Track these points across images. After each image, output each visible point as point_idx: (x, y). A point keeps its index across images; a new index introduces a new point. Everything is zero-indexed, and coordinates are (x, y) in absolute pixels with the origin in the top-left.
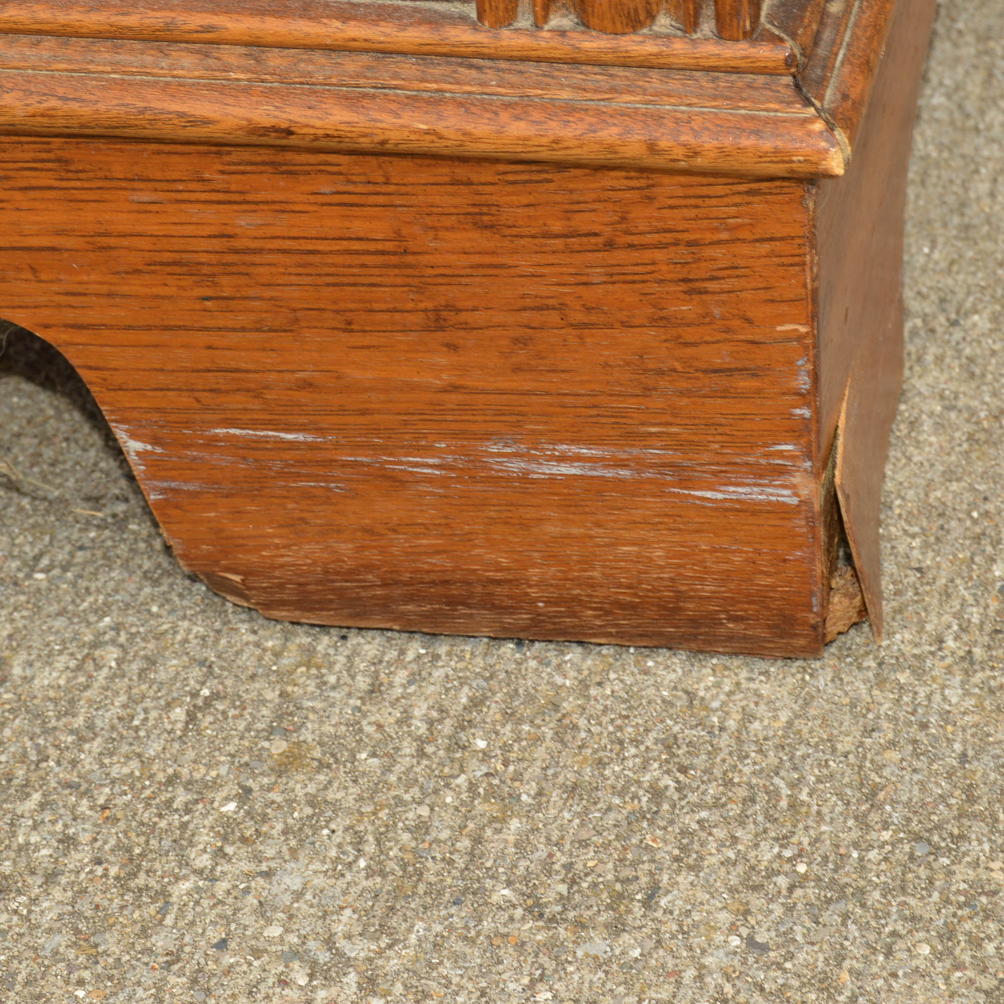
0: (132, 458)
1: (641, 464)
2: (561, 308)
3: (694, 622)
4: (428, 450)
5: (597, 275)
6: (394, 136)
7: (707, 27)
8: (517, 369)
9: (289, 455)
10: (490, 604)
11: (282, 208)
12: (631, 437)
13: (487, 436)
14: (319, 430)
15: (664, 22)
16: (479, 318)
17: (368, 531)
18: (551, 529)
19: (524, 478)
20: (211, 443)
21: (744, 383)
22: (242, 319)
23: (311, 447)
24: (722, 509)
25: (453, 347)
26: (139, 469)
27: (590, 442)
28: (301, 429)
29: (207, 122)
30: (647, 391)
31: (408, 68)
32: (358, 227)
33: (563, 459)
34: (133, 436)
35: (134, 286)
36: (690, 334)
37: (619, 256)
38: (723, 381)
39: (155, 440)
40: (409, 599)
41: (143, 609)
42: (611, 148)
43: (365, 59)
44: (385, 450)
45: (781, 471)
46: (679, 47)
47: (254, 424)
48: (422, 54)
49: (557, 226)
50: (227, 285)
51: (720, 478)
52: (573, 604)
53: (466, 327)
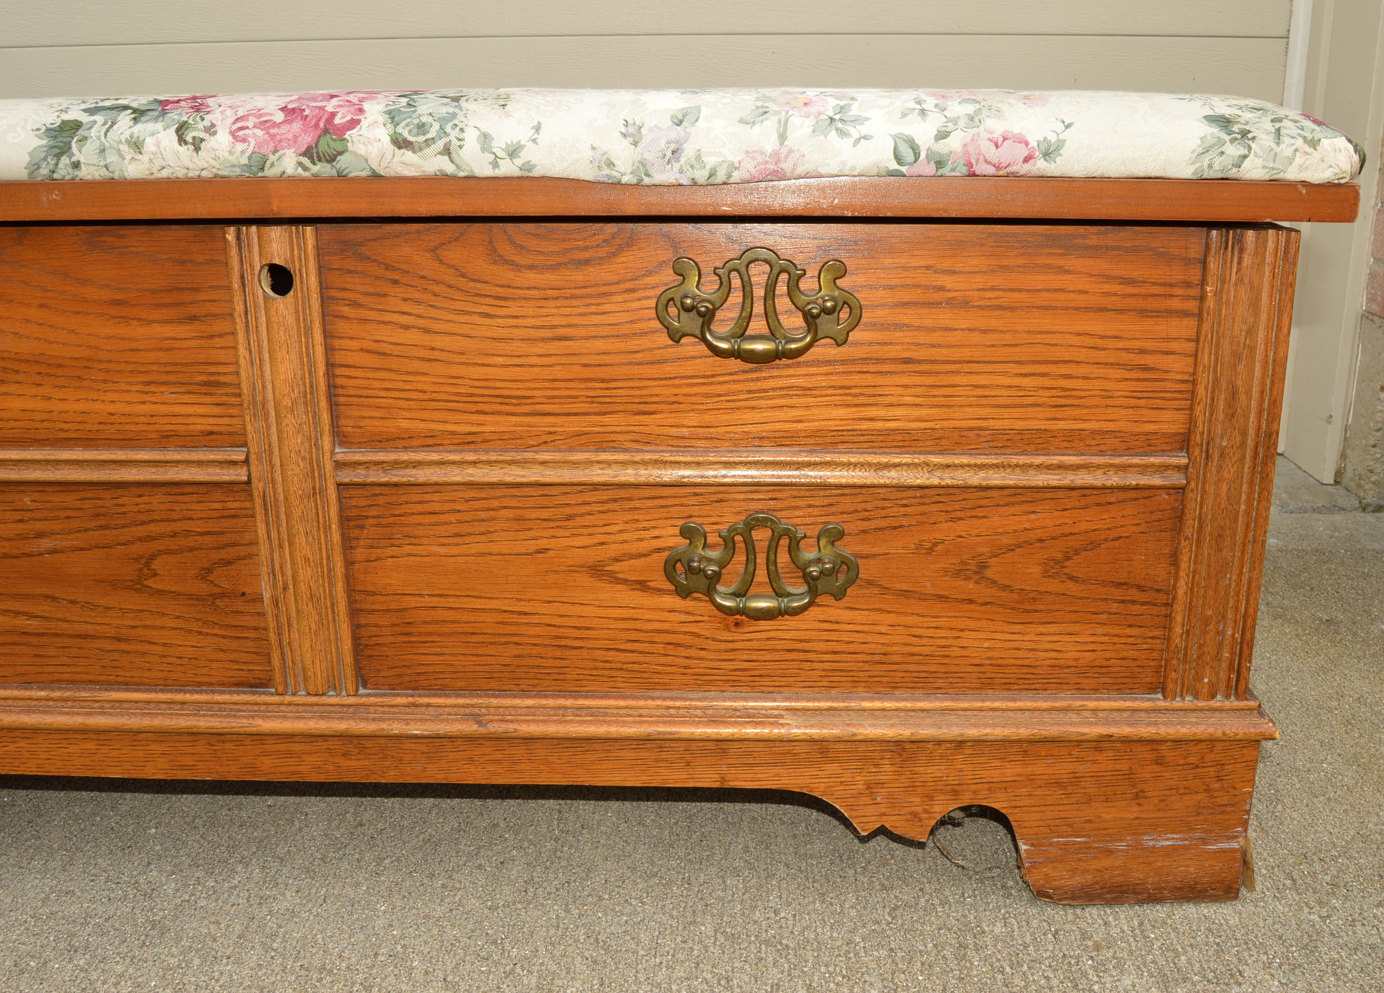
0: (1022, 852)
1: (1192, 839)
2: (1177, 789)
3: (1200, 892)
4: (1122, 841)
5: (1191, 777)
6: (1145, 735)
7: (1233, 697)
8: (1159, 810)
9: (1077, 846)
10: (1135, 892)
11: (1094, 762)
12: (1191, 830)
13: (1144, 834)
14: (1089, 837)
15: (1219, 697)
16: (1150, 794)
17: (1098, 870)
18: (1159, 864)
19: (1154, 847)
20: (1051, 844)
21: (1230, 809)
22: (1073, 801)
23: (1085, 843)
24: (1215, 852)
25: (1139, 805)
26: (1023, 855)
27: (1176, 833)
28: (1083, 836)
29: (1085, 734)
30: (1199, 814)
31: (1143, 714)
32: (1118, 767)
33: (1168, 839)
34: (1025, 844)
35: (1039, 792)
36: (1215, 794)
37: (1198, 770)
38: (1223, 808)
39: (1032, 845)
40: (1108, 893)
41: (1010, 906)
42: (1212, 735)
43: (1129, 713)
44: (1110, 841)
45: (1236, 837)
46: (1227, 703)
47: (1068, 836)
48: (1146, 711)
49: (1182, 762)
50: (1070, 789)
51: (1217, 841)
52: (1160, 889)
53: (1146, 797)
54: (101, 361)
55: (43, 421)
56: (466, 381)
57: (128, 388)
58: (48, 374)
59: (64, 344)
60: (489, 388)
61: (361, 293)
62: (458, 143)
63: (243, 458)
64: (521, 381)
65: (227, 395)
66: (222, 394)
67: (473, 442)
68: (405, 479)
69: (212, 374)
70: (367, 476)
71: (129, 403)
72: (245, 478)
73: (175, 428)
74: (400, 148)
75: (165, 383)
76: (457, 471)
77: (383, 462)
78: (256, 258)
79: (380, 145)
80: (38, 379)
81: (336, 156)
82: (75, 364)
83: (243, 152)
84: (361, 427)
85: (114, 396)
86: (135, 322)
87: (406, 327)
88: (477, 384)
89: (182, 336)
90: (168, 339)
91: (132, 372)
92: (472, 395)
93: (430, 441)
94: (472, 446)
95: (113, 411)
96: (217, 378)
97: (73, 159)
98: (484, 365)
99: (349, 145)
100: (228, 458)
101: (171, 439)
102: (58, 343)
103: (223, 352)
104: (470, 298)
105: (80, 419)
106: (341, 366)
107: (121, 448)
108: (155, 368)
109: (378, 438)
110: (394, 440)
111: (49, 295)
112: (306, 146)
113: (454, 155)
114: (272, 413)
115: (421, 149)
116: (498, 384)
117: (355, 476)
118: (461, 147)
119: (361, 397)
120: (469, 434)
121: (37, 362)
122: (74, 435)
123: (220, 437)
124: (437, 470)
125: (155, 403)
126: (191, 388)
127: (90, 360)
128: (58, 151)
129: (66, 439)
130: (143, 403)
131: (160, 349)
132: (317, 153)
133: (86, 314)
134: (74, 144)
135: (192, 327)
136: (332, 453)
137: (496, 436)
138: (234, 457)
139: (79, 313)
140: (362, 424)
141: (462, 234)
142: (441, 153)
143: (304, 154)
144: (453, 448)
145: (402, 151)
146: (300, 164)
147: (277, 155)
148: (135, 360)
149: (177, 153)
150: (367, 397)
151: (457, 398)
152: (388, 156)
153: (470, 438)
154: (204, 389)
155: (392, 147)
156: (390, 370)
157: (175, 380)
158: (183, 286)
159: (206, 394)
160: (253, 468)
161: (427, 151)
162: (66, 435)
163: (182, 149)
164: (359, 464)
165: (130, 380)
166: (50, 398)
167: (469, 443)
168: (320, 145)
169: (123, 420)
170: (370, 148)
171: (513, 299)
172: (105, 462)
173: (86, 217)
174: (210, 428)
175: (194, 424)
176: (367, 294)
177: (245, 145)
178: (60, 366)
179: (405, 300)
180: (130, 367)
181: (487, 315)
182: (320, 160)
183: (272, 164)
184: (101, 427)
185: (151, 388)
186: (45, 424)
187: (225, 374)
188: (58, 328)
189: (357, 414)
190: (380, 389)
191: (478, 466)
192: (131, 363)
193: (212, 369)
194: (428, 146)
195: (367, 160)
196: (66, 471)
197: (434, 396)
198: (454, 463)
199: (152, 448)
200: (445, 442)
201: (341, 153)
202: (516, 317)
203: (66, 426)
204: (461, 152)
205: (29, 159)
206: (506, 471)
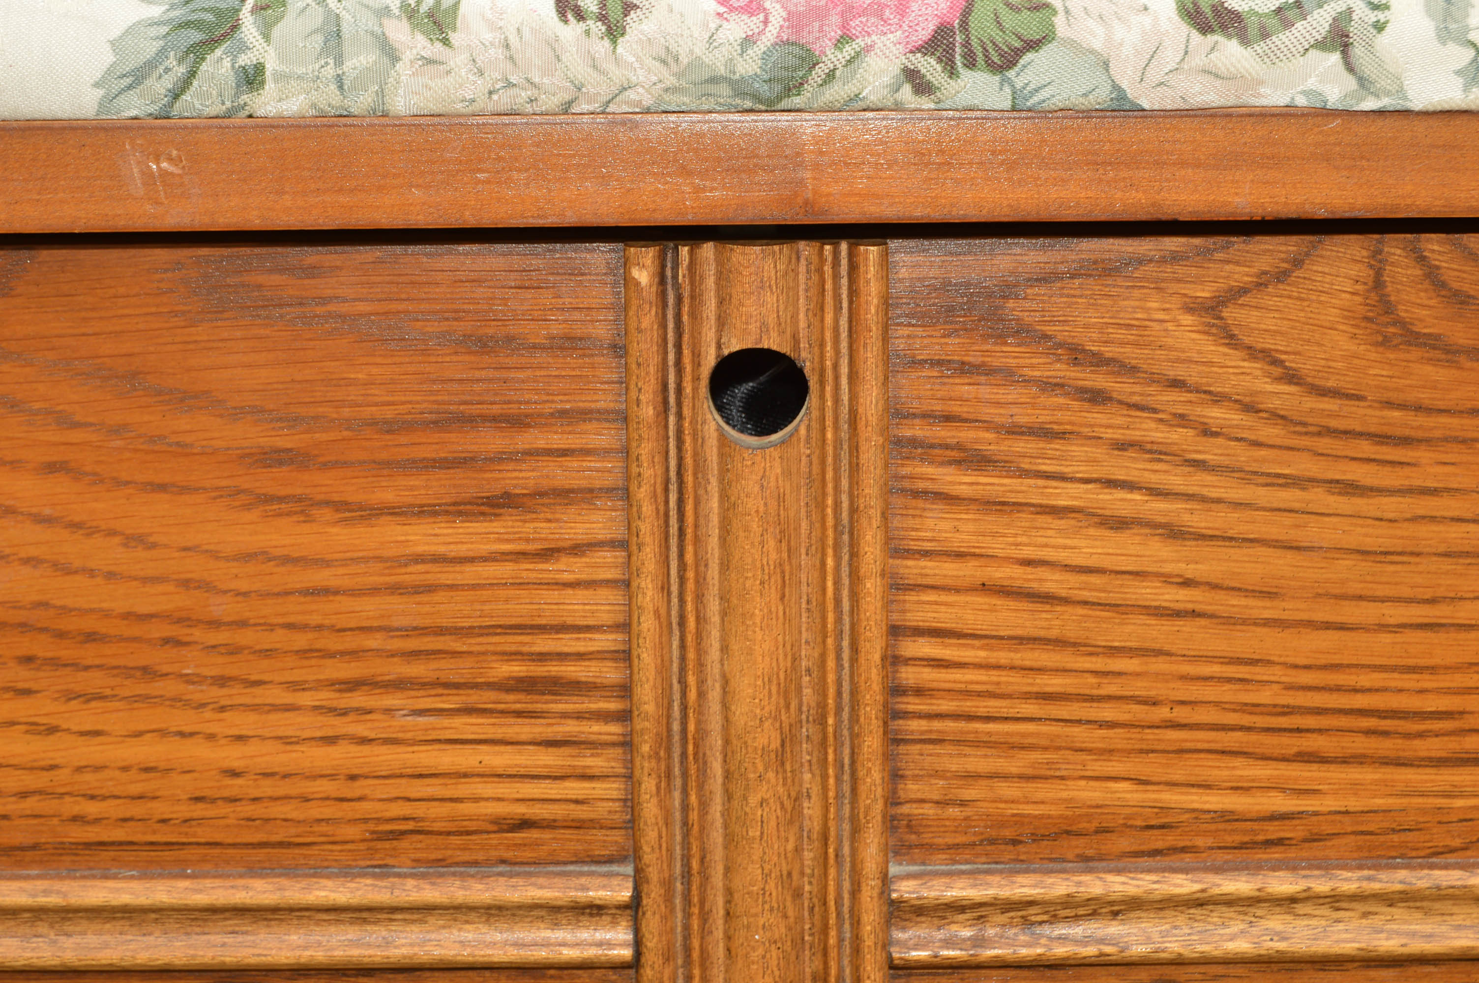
54: (215, 624)
55: (24, 795)
56: (1276, 673)
57: (288, 698)
58: (55, 663)
59: (110, 576)
60: (1338, 689)
61: (997, 428)
62: (1373, 16)
63: (625, 894)
64: (1432, 669)
65: (579, 716)
66: (565, 715)
67: (1280, 842)
68: (1090, 951)
69: (542, 657)
70: (979, 942)
71: (287, 741)
72: (627, 953)
73: (419, 809)
74: (1205, 29)
75: (399, 685)
76: (1237, 926)
77: (1031, 903)
78: (709, 334)
79: (1146, 20)
80: (22, 676)
81: (1018, 53)
82: (136, 630)
83: (748, 41)
84: (963, 803)
85: (245, 723)
86: (327, 514)
87: (1119, 524)
88: (1307, 678)
89: (463, 550)
90: (419, 559)
91: (304, 653)
92: (1288, 711)
93: (1159, 841)
94: (1276, 854)
95: (236, 764)
96: (554, 669)
97: (244, 60)
98: (1328, 626)
99: (1059, 21)
100: (582, 896)
101: (404, 844)
102: (91, 573)
103: (581, 594)
104: (1306, 442)
105: (136, 789)
106: (919, 632)
107: (254, 871)
108: (374, 642)
109: (1008, 833)
110: (1054, 837)
111: (76, 436)
112: (932, 27)
113: (1358, 51)
114: (716, 767)
115: (1265, 35)
116: (1365, 680)
117: (948, 943)
118: (1379, 27)
119: (971, 718)
120: (1273, 817)
121: (24, 627)
122: (119, 834)
123: (547, 835)
124: (1181, 920)
125: (364, 741)
126: (474, 698)
127: (184, 620)
128: (196, 36)
129: (88, 845)
130: (330, 740)
131: (395, 589)
132: (967, 44)
133: (184, 490)
134: (246, 18)
135: (496, 526)
136: (886, 880)
137: (1348, 825)
138: (599, 893)
139: (162, 488)
140: (968, 794)
141: (1297, 263)
142: (1322, 45)
143: (929, 47)
144: (1222, 857)
145: (1212, 38)
146: (912, 75)
147: (849, 50)
148: (315, 619)
149: (553, 46)
150: (988, 719)
151: (1246, 720)
152: (1170, 57)
153: (1274, 831)
154: (514, 702)
155: (1183, 29)
156: (1060, 643)
157: (431, 676)
158: (475, 409)
159: (519, 714)
160: (652, 923)
161: (1282, 38)
162: (92, 834)
163: (572, 31)
164: (958, 908)
165: (296, 675)
166: (52, 730)
167: (1269, 843)
168: (973, 23)
169: (267, 788)
170: (1119, 32)
171: (1428, 441)
172: (213, 911)
173: (255, 221)
174: (521, 810)
175: (477, 800)
176: (1015, 431)
177: (754, 23)
178: (91, 637)
179: (1122, 446)
180: (301, 640)
181: (1351, 488)
182: (971, 64)
183: (831, 76)
184: (199, 810)
185: (358, 699)
186: (31, 804)
187: (580, 656)
188: (95, 530)
189: (954, 765)
190: (1027, 696)
191: (1300, 908)
192: (303, 627)
193: (544, 644)
194: (1287, 24)
195: (1106, 65)
196: (92, 939)
197: (1181, 714)
198: (1230, 902)
199: (347, 872)
200: (1200, 842)
201: (1033, 45)
202: (1434, 492)
203: (92, 809)
204: (1383, 40)
205: (109, 58)
206: (1376, 921)
